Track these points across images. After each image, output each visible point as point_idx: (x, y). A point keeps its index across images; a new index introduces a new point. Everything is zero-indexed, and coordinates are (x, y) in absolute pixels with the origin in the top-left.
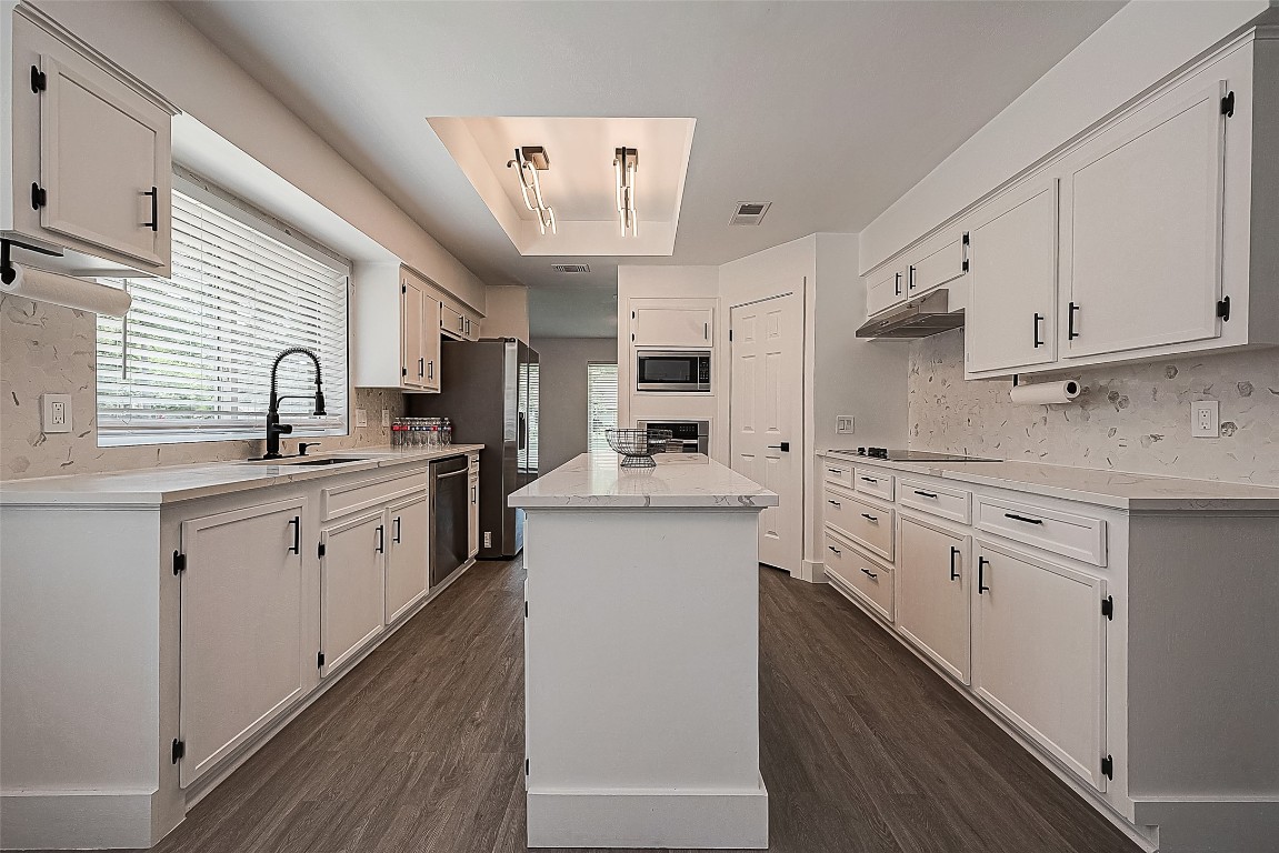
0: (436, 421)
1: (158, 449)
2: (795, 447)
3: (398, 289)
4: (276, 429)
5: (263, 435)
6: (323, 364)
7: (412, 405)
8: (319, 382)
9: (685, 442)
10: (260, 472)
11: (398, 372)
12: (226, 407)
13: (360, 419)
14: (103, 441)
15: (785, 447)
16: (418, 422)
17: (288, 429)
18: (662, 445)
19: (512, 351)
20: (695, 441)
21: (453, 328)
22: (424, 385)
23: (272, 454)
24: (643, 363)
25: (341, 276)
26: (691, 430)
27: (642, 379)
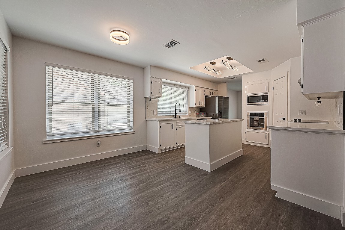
0: (204, 112)
1: (163, 116)
2: (286, 119)
3: (194, 90)
4: (176, 114)
5: (174, 115)
6: (180, 104)
7: (201, 109)
8: (180, 107)
9: (260, 117)
10: (174, 119)
11: (194, 104)
12: (171, 111)
13: (190, 112)
14: (158, 115)
15: (284, 119)
16: (202, 113)
17: (177, 114)
18: (253, 118)
19: (217, 98)
20: (263, 117)
21: (208, 95)
22: (200, 106)
23: (175, 117)
24: (248, 98)
25: (186, 90)
26: (262, 114)
27: (248, 102)
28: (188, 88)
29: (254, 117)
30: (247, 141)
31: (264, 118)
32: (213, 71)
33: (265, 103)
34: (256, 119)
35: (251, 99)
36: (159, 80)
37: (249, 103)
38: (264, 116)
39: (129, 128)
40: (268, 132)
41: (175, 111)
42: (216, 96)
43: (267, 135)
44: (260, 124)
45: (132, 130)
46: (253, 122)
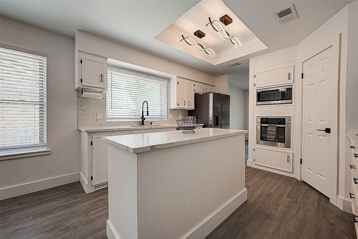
1: (118, 122)
2: (334, 131)
3: (176, 83)
5: (141, 120)
7: (189, 113)
8: (147, 108)
9: (277, 126)
11: (176, 104)
13: (171, 117)
14: (107, 121)
15: (328, 131)
16: (190, 117)
17: (144, 119)
18: (267, 127)
19: (211, 96)
20: (284, 126)
21: (200, 91)
22: (187, 107)
23: (143, 124)
24: (259, 94)
25: (165, 83)
26: (282, 121)
27: (259, 100)
28: (169, 79)
29: (267, 125)
30: (256, 163)
31: (284, 128)
32: (200, 48)
33: (287, 101)
34: (272, 129)
35: (263, 97)
36: (102, 60)
37: (260, 103)
38: (284, 124)
39: (42, 144)
40: (292, 152)
41: (143, 115)
42: (210, 92)
43: (291, 155)
44: (278, 137)
45: (45, 149)
46: (266, 133)
